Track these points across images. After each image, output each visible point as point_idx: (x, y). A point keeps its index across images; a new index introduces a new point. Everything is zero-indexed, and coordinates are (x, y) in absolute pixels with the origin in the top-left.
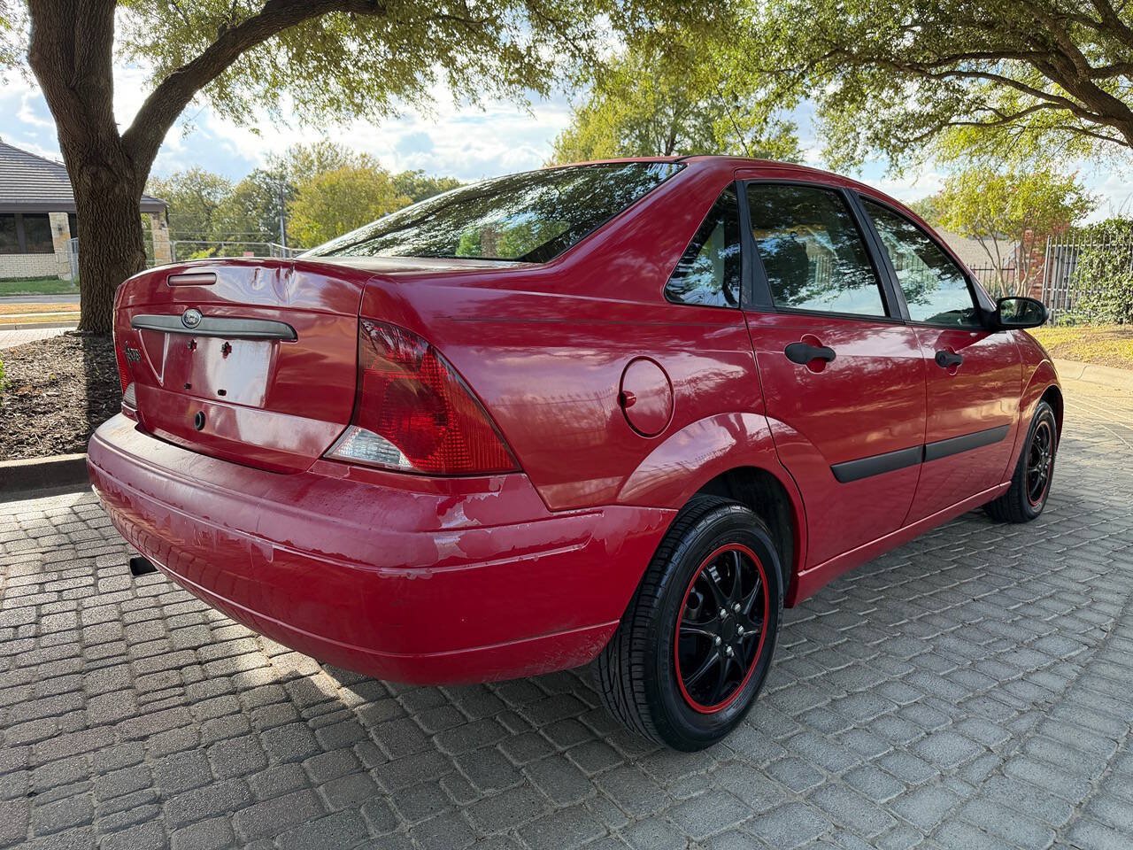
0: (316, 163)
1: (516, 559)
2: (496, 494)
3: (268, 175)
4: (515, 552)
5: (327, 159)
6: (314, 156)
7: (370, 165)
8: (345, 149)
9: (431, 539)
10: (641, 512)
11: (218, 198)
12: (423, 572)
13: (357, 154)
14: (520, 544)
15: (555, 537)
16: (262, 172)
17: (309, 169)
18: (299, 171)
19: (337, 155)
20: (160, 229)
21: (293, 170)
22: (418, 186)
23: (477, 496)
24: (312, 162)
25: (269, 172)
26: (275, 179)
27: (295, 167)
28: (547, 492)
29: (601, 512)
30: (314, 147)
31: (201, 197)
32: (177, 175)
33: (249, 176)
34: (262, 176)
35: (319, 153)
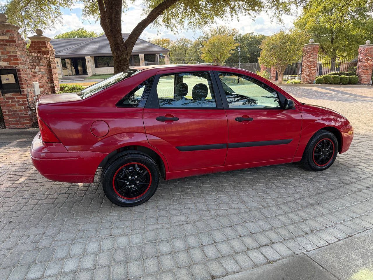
0: (218, 33)
1: (59, 159)
2: (54, 147)
3: (203, 38)
4: (58, 158)
5: (222, 31)
6: (217, 31)
7: (235, 32)
8: (228, 27)
9: (40, 154)
10: (95, 153)
11: (189, 46)
12: (38, 159)
13: (231, 29)
14: (59, 156)
15: (69, 156)
16: (202, 37)
17: (216, 35)
18: (213, 36)
19: (225, 30)
20: (167, 58)
21: (211, 35)
22: (250, 38)
23: (50, 147)
24: (217, 32)
25: (204, 37)
26: (205, 39)
27: (212, 34)
28: (67, 147)
29: (83, 152)
30: (218, 27)
31: (184, 46)
32: (177, 40)
33: (198, 39)
34: (202, 38)
35: (219, 29)
